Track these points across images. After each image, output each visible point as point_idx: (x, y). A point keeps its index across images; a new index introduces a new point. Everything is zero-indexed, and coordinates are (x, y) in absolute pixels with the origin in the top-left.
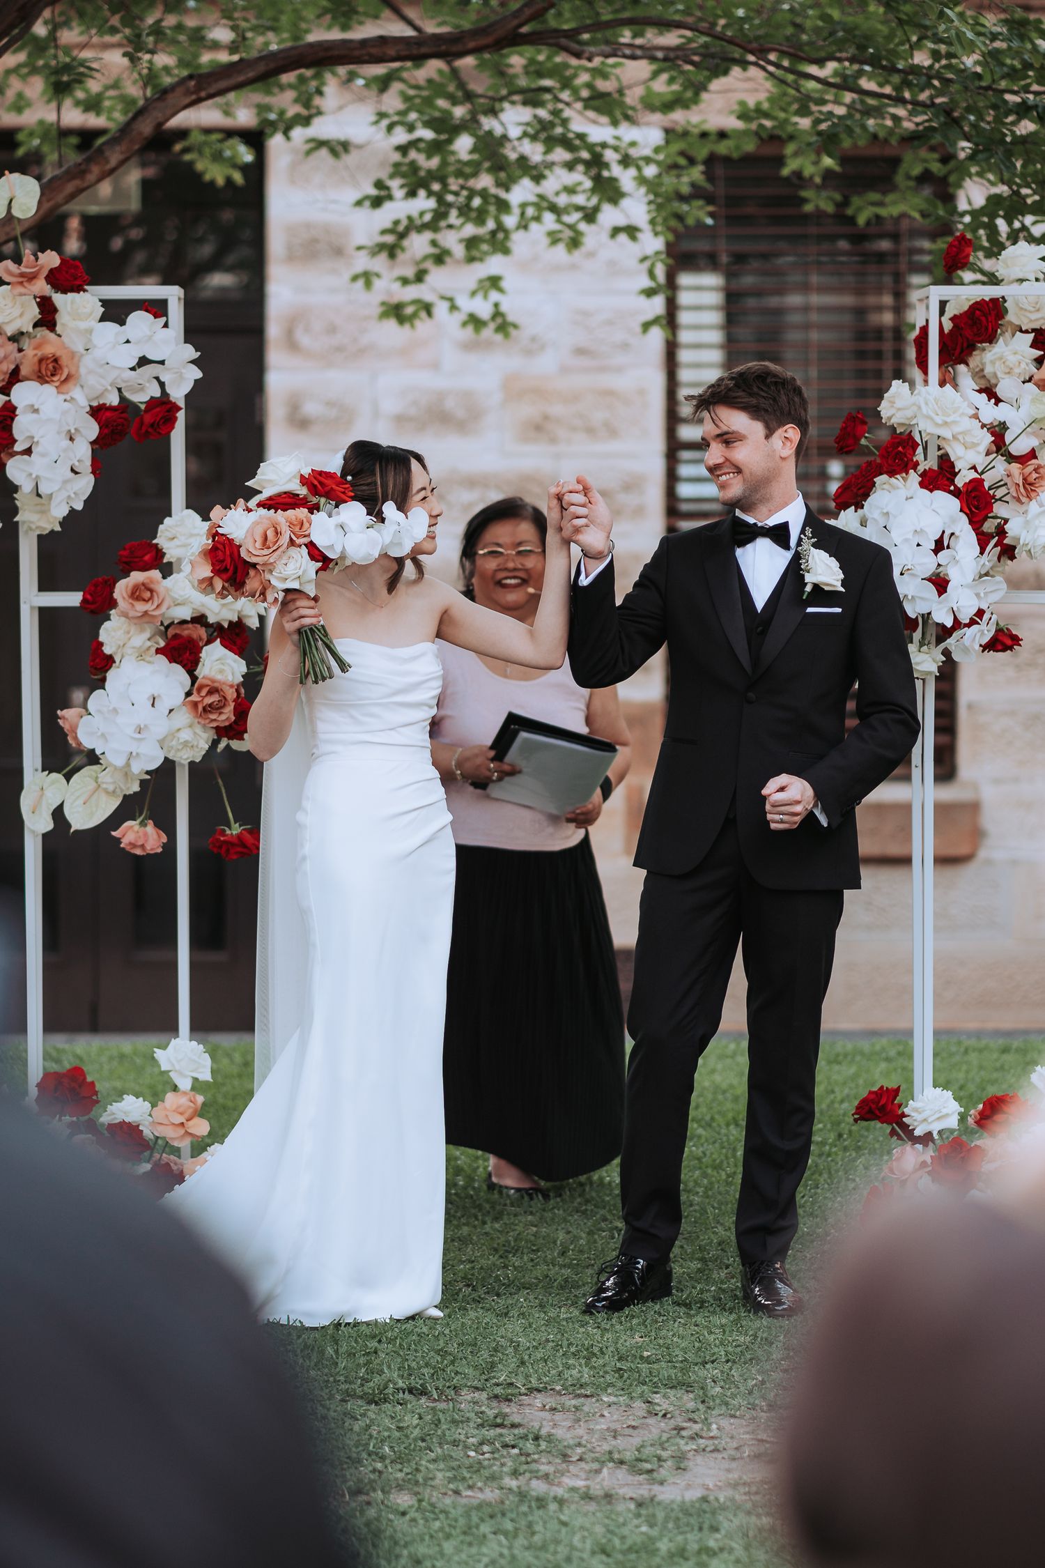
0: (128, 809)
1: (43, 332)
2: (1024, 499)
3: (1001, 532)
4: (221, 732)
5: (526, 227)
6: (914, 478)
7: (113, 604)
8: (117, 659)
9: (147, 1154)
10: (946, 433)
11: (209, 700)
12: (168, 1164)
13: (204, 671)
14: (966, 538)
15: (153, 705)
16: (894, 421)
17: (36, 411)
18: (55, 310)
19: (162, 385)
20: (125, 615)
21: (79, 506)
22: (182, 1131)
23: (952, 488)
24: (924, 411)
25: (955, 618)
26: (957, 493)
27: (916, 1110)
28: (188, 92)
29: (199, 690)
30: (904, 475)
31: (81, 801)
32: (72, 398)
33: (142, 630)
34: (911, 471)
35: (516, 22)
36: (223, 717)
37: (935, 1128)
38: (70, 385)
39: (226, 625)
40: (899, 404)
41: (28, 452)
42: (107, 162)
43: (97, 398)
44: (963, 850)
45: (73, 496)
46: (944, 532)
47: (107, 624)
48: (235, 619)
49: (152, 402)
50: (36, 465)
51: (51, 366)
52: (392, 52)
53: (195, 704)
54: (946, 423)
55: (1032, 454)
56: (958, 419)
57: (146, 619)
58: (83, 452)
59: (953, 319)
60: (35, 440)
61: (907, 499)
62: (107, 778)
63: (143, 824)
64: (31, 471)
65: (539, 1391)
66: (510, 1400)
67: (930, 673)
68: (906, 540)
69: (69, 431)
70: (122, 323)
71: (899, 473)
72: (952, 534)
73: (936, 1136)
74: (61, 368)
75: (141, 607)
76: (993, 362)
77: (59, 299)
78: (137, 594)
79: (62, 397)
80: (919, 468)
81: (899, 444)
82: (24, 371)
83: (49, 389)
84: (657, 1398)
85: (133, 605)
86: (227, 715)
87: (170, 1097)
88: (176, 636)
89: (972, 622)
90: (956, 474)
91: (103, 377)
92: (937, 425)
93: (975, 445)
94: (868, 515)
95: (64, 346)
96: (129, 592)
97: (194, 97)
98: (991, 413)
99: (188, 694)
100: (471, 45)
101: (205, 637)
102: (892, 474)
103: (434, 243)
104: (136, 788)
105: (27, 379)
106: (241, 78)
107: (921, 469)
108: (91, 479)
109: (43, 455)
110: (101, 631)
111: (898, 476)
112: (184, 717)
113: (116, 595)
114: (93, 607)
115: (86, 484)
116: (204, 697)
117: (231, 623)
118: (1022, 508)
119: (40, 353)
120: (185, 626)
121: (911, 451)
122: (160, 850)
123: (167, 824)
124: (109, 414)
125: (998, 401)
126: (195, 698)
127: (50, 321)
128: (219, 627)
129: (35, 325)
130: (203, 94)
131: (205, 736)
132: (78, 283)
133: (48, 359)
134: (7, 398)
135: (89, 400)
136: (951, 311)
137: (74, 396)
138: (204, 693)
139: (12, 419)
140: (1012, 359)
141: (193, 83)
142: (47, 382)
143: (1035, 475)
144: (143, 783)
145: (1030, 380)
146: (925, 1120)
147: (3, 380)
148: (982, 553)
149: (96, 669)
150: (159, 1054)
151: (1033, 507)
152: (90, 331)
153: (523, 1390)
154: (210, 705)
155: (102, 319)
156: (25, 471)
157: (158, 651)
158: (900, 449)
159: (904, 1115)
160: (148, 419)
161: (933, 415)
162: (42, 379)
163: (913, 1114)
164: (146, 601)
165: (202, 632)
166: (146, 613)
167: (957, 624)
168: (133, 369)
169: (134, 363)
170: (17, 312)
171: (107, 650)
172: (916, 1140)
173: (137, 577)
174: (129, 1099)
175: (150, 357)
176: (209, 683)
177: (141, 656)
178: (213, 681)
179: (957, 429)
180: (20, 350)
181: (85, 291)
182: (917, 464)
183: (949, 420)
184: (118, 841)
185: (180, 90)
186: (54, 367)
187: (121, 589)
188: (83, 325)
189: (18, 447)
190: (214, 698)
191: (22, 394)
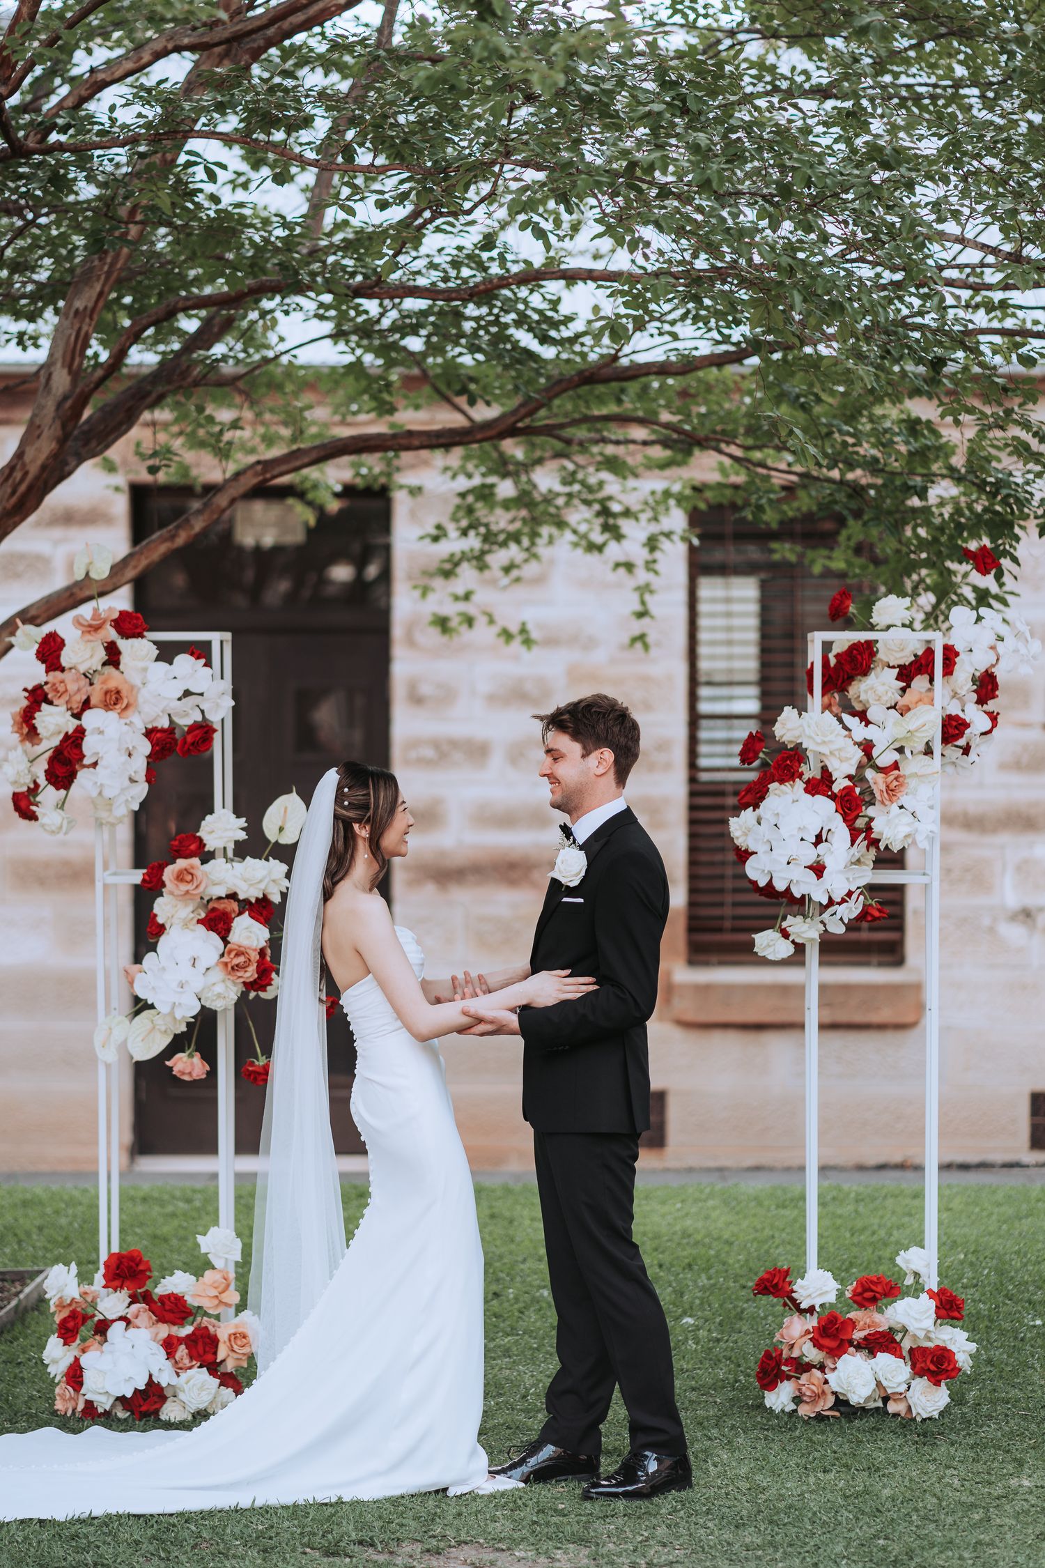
0: (178, 1044)
1: (110, 670)
2: (887, 803)
3: (869, 829)
4: (249, 986)
6: (799, 785)
7: (163, 885)
8: (167, 926)
9: (191, 1319)
10: (824, 749)
11: (236, 961)
12: (206, 1328)
13: (234, 937)
14: (841, 832)
15: (193, 965)
16: (785, 739)
17: (101, 732)
18: (119, 653)
19: (202, 712)
20: (171, 893)
21: (136, 808)
22: (216, 1302)
23: (830, 793)
24: (807, 732)
25: (830, 898)
26: (833, 797)
27: (802, 1287)
28: (256, 474)
29: (230, 952)
30: (792, 782)
31: (140, 1038)
32: (130, 722)
33: (186, 905)
34: (797, 780)
35: (513, 419)
36: (248, 974)
37: (817, 1303)
38: (129, 712)
39: (253, 901)
40: (789, 726)
42: (192, 527)
43: (151, 722)
44: (909, 1019)
45: (131, 799)
46: (822, 829)
47: (159, 901)
48: (261, 896)
49: (195, 727)
50: (102, 775)
51: (114, 697)
52: (416, 442)
53: (226, 964)
54: (824, 742)
55: (896, 766)
56: (834, 739)
57: (189, 896)
58: (139, 765)
59: (837, 656)
60: (100, 756)
61: (793, 802)
62: (159, 1021)
63: (191, 1056)
64: (99, 780)
65: (466, 1543)
66: (439, 1554)
67: (813, 940)
68: (792, 836)
69: (129, 749)
70: (171, 663)
71: (788, 781)
72: (829, 830)
73: (818, 1309)
74: (122, 698)
75: (184, 887)
76: (866, 692)
77: (123, 644)
78: (180, 877)
79: (123, 721)
81: (787, 758)
82: (93, 701)
83: (113, 715)
84: (559, 1554)
85: (178, 886)
86: (251, 974)
87: (208, 1273)
88: (214, 909)
89: (843, 901)
90: (833, 782)
91: (157, 705)
92: (818, 744)
93: (848, 759)
94: (763, 815)
95: (126, 682)
96: (175, 875)
97: (261, 478)
98: (862, 732)
99: (222, 955)
100: (479, 436)
101: (236, 909)
102: (782, 782)
104: (184, 1029)
105: (96, 707)
106: (298, 463)
107: (805, 777)
108: (146, 786)
109: (106, 768)
110: (156, 906)
111: (787, 784)
112: (218, 975)
113: (165, 878)
114: (150, 884)
115: (142, 790)
116: (233, 959)
117: (257, 899)
118: (886, 810)
119: (105, 687)
120: (221, 901)
121: (797, 764)
122: (204, 1076)
123: (210, 1056)
124: (158, 735)
125: (868, 723)
126: (226, 959)
127: (115, 661)
128: (247, 901)
129: (104, 664)
130: (268, 476)
131: (235, 989)
132: (138, 630)
133: (112, 691)
134: (77, 722)
135: (145, 724)
136: (837, 649)
137: (132, 721)
138: (232, 955)
139: (83, 740)
140: (881, 689)
141: (259, 468)
142: (112, 710)
143: (895, 783)
144: (188, 1024)
145: (894, 707)
146: (810, 1295)
147: (76, 708)
148: (852, 845)
149: (152, 934)
150: (200, 1238)
151: (894, 808)
152: (145, 670)
153: (453, 1543)
154: (238, 965)
155: (157, 659)
156: (92, 780)
157: (199, 922)
158: (789, 762)
159: (793, 1291)
160: (189, 739)
161: (814, 735)
162: (107, 707)
163: (800, 1290)
164: (188, 883)
165: (235, 906)
166: (187, 892)
167: (831, 902)
168: (179, 699)
169: (180, 694)
170: (88, 655)
171: (160, 920)
172: (802, 1312)
173: (181, 863)
174: (178, 1273)
175: (193, 690)
176: (237, 947)
177: (186, 925)
178: (240, 946)
179: (833, 747)
180: (91, 684)
181: (143, 637)
182: (802, 774)
183: (826, 739)
184: (171, 1069)
185: (250, 473)
186: (116, 698)
187: (169, 873)
188: (141, 664)
189: (86, 761)
190: (241, 959)
191: (91, 719)
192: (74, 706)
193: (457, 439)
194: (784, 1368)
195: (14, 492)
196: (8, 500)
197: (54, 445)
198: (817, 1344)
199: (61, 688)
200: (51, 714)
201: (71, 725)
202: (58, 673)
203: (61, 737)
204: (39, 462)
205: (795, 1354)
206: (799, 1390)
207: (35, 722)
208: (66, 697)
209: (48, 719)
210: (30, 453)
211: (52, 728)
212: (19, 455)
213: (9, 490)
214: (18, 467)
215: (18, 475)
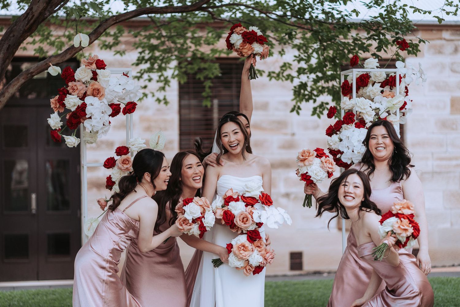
1: (93, 81)
6: (354, 125)
7: (115, 166)
10: (364, 111)
16: (345, 108)
17: (92, 105)
18: (97, 75)
20: (120, 169)
23: (365, 128)
24: (358, 104)
28: (113, 20)
32: (103, 102)
34: (353, 123)
35: (202, 3)
38: (102, 98)
40: (347, 103)
41: (90, 118)
43: (111, 102)
45: (104, 132)
49: (128, 103)
50: (93, 122)
51: (97, 92)
52: (169, 11)
54: (364, 109)
57: (126, 170)
58: (107, 118)
60: (93, 114)
61: (353, 131)
64: (92, 124)
69: (103, 111)
71: (350, 123)
74: (100, 92)
75: (125, 166)
76: (369, 92)
77: (98, 71)
78: (124, 162)
79: (100, 101)
80: (355, 121)
82: (88, 93)
83: (96, 99)
85: (123, 166)
90: (365, 124)
91: (112, 95)
92: (361, 109)
93: (371, 115)
95: (100, 85)
96: (122, 162)
97: (115, 22)
98: (374, 106)
100: (190, 9)
102: (348, 124)
105: (89, 95)
106: (128, 17)
109: (95, 119)
111: (350, 125)
114: (108, 166)
119: (93, 88)
121: (353, 117)
124: (115, 106)
125: (375, 102)
127: (95, 78)
129: (91, 79)
130: (117, 21)
132: (103, 66)
133: (96, 89)
134: (82, 101)
135: (108, 102)
137: (104, 101)
139: (86, 108)
140: (375, 91)
142: (95, 96)
147: (81, 96)
149: (109, 186)
152: (108, 81)
156: (89, 124)
158: (350, 116)
160: (127, 108)
161: (360, 106)
162: (94, 95)
164: (127, 164)
166: (127, 168)
169: (122, 90)
170: (86, 75)
173: (124, 157)
175: (127, 89)
179: (367, 110)
180: (86, 87)
183: (365, 107)
185: (111, 20)
186: (98, 92)
187: (119, 161)
188: (106, 79)
189: (87, 116)
191: (88, 100)
192: (80, 95)
193: (183, 10)
195: (27, 24)
196: (26, 26)
197: (45, 5)
199: (75, 88)
200: (72, 98)
201: (80, 102)
202: (73, 82)
203: (76, 107)
204: (39, 12)
207: (65, 102)
208: (77, 92)
209: (70, 100)
210: (35, 8)
211: (72, 104)
212: (30, 9)
213: (26, 22)
214: (30, 13)
215: (30, 16)
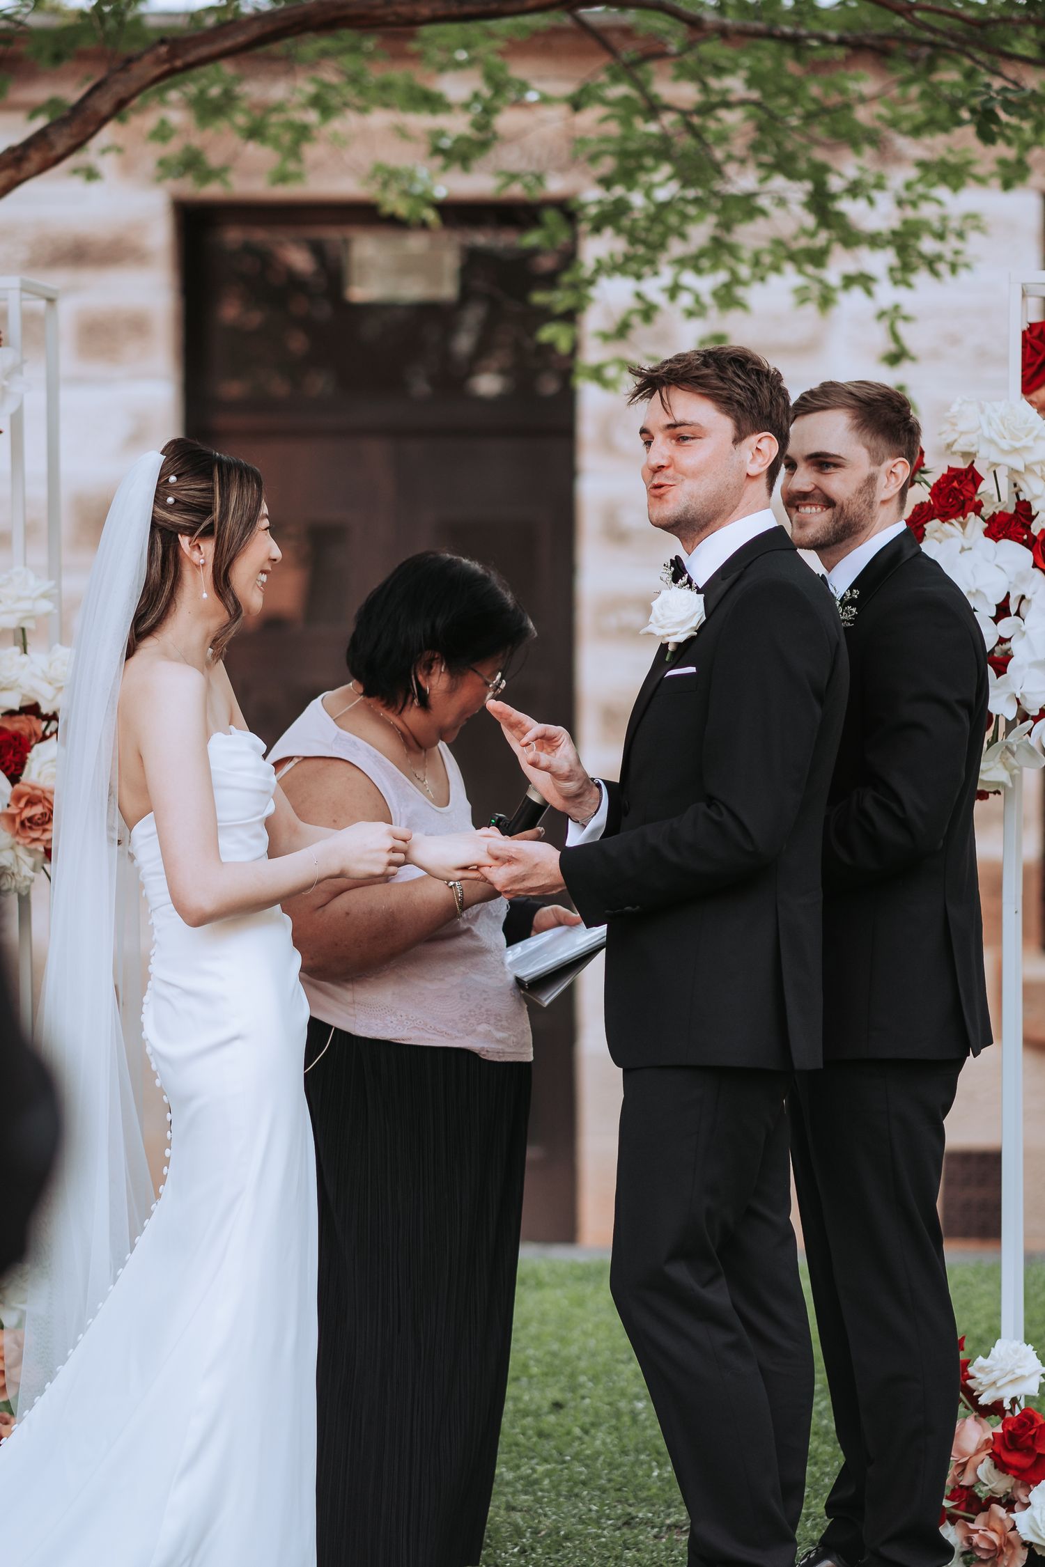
5: (762, 279)
6: (976, 525)
11: (28, 813)
13: (29, 774)
16: (956, 449)
23: (1025, 537)
24: (986, 432)
25: (1018, 709)
26: (1030, 543)
27: (981, 1369)
28: (159, 61)
29: (19, 799)
30: (961, 519)
34: (971, 515)
37: (1007, 1395)
40: (962, 426)
42: (51, 146)
46: (1008, 594)
53: (12, 818)
54: (1015, 451)
56: (1031, 444)
61: (963, 550)
71: (955, 516)
72: (1023, 597)
73: (1007, 1405)
80: (983, 510)
81: (954, 478)
90: (1034, 517)
92: (1004, 452)
97: (166, 67)
99: (8, 804)
101: (39, 731)
102: (945, 518)
103: (639, 296)
107: (987, 511)
111: (953, 521)
112: (2, 836)
116: (22, 810)
120: (17, 718)
121: (971, 488)
126: (12, 810)
138: (22, 804)
146: (994, 1383)
154: (30, 819)
158: (955, 484)
159: (968, 1377)
161: (996, 438)
163: (978, 1375)
165: (34, 725)
167: (1023, 716)
172: (981, 1411)
176: (28, 790)
178: (33, 788)
179: (1030, 458)
182: (979, 506)
183: (1017, 445)
185: (148, 59)
190: (37, 810)
194: (947, 1504)
198: (1001, 1465)
205: (967, 1480)
206: (969, 1540)
